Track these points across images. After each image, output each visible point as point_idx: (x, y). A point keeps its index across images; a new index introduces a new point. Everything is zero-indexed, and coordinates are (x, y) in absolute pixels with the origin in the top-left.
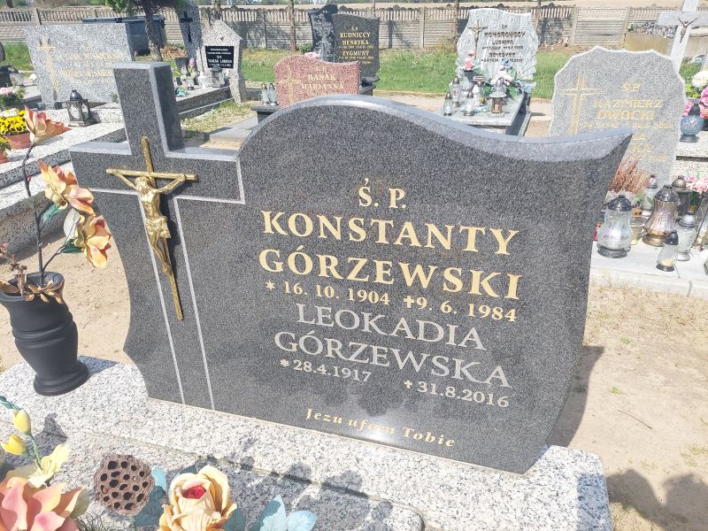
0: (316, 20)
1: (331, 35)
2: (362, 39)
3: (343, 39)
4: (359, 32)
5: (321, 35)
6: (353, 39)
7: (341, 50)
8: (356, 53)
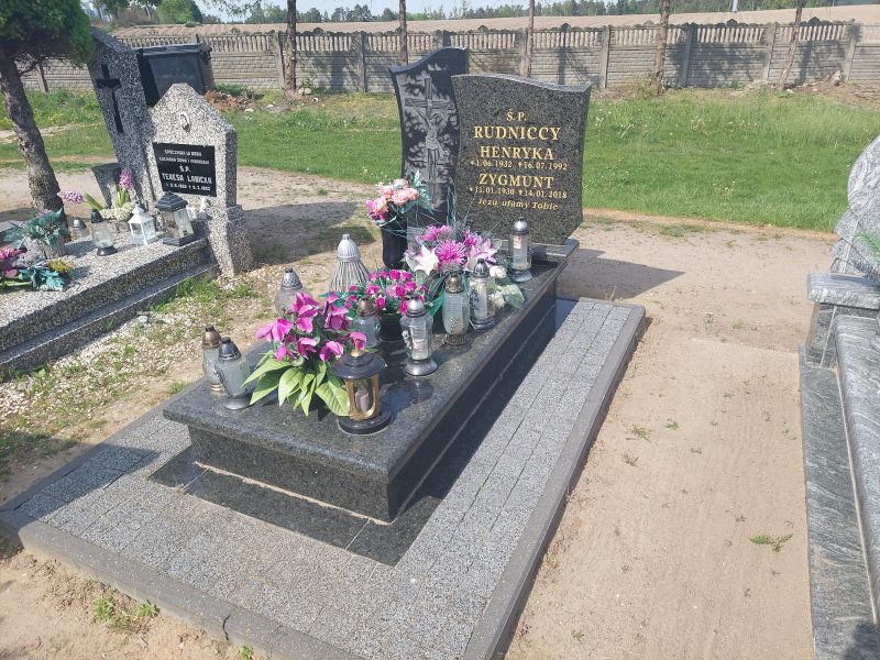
0: (410, 88)
1: (449, 129)
2: (537, 143)
3: (483, 142)
4: (528, 124)
5: (423, 127)
6: (512, 142)
7: (477, 170)
8: (516, 181)
